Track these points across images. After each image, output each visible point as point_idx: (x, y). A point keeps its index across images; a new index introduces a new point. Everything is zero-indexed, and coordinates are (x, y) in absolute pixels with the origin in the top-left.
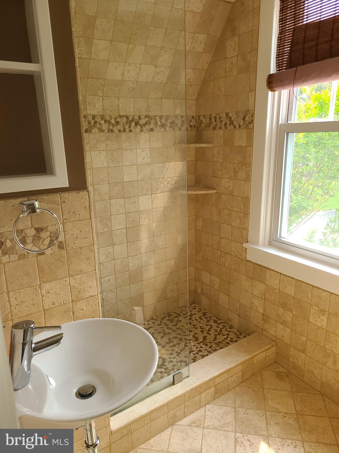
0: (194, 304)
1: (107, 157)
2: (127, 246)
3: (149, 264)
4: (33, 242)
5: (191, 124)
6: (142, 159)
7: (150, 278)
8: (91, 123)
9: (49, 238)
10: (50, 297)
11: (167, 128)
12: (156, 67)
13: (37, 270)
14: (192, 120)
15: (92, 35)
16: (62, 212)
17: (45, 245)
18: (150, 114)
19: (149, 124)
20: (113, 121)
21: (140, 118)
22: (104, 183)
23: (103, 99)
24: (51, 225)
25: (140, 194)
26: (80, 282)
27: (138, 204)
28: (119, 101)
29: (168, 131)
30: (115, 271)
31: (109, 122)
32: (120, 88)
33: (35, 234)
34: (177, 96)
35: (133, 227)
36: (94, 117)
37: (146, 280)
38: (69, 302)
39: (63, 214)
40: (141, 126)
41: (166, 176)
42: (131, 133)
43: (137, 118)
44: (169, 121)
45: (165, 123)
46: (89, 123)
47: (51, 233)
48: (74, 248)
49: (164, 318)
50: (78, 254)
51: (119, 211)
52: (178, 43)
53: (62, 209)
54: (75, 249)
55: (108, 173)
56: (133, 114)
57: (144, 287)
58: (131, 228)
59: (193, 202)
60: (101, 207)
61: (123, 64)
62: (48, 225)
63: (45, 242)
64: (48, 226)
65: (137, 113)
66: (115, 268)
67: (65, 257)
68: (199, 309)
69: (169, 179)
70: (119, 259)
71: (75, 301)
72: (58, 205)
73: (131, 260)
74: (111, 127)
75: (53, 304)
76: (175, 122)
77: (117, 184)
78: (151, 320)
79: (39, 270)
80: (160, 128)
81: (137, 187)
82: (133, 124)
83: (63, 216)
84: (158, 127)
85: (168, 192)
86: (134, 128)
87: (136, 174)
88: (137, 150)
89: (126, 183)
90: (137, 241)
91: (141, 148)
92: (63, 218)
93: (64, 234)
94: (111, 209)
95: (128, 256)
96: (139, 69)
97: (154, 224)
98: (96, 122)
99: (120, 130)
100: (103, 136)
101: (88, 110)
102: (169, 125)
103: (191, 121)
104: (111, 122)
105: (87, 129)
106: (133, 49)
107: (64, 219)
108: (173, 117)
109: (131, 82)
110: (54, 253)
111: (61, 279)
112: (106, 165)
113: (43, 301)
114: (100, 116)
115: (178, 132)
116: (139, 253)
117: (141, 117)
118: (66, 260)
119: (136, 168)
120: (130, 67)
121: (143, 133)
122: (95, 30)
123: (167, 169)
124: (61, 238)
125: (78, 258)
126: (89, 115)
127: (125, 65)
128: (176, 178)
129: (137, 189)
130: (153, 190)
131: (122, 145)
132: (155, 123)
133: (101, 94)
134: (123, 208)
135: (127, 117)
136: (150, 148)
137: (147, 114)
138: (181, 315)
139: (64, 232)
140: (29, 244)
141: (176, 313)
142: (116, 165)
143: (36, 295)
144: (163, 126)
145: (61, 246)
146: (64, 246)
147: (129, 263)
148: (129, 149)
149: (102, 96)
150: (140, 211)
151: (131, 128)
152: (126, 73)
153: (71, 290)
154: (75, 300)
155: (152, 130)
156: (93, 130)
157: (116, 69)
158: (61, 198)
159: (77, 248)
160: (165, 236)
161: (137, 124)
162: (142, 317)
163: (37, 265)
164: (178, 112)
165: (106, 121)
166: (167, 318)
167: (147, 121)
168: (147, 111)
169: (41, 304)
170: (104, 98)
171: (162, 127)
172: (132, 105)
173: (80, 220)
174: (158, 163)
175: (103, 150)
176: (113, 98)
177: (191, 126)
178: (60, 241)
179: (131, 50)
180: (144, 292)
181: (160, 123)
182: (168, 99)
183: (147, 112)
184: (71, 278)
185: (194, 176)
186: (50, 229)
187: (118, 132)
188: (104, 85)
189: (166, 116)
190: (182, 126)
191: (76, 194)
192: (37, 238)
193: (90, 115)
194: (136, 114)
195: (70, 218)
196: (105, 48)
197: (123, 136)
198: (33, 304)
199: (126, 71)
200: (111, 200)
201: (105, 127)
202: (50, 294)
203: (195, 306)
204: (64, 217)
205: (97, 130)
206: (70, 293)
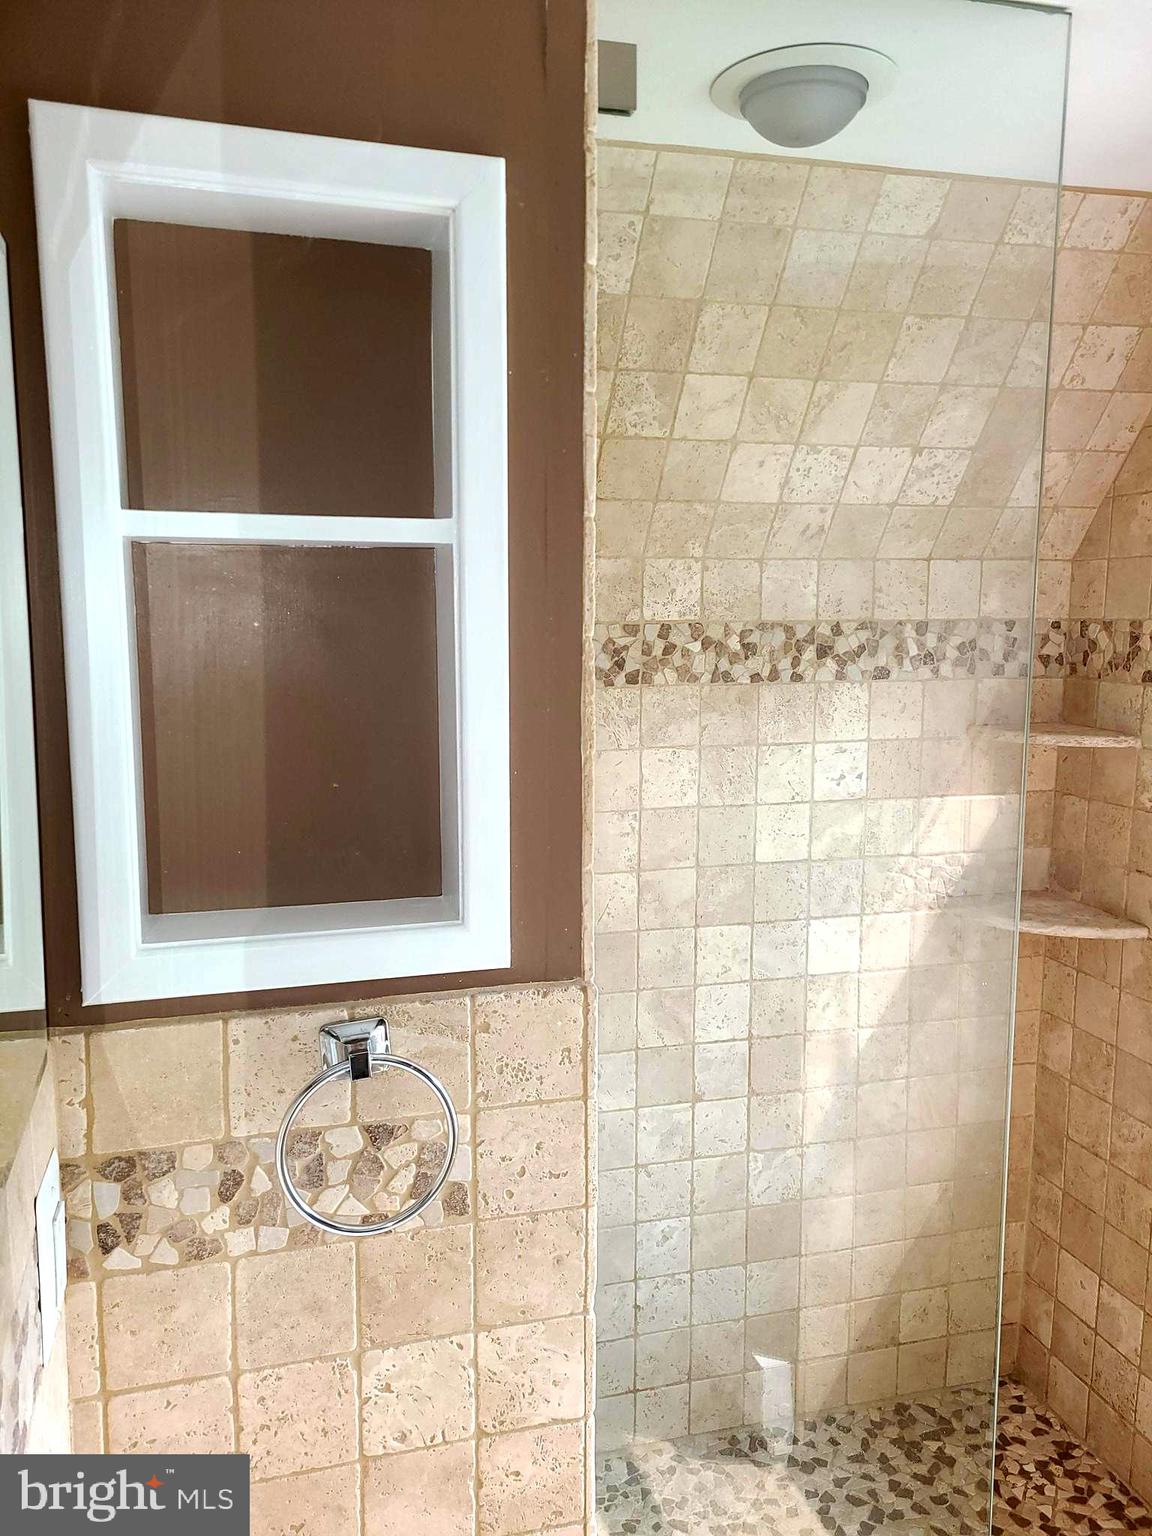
0: (1017, 1382)
1: (700, 773)
2: (748, 1109)
3: (831, 1189)
4: (349, 1181)
5: (1045, 652)
6: (833, 779)
7: (831, 1249)
8: (651, 652)
9: (414, 1165)
10: (391, 1410)
11: (946, 668)
12: (917, 451)
13: (355, 1292)
14: (1053, 634)
15: (684, 360)
16: (475, 1065)
17: (395, 1194)
18: (879, 615)
19: (873, 654)
20: (734, 644)
21: (837, 630)
22: (681, 865)
23: (705, 569)
24: (426, 1118)
25: (816, 911)
26: (518, 1355)
27: (804, 949)
28: (762, 573)
29: (946, 679)
30: (692, 1202)
31: (720, 648)
32: (772, 527)
33: (361, 1147)
34: (994, 550)
35: (778, 1037)
36: (665, 630)
37: (815, 1254)
38: (467, 1436)
39: (476, 1073)
40: (841, 662)
41: (924, 849)
42: (798, 686)
43: (825, 630)
44: (956, 641)
45: (936, 649)
46: (647, 650)
47: (421, 1149)
48: (508, 1215)
49: (880, 1426)
50: (521, 1241)
51: (727, 970)
52: (1012, 364)
53: (475, 1054)
54: (512, 1216)
55: (698, 830)
56: (811, 617)
57: (802, 1280)
58: (768, 1038)
59: (1037, 954)
60: (659, 951)
61: (790, 448)
62: (413, 1114)
63: (396, 1183)
64: (413, 1121)
65: (829, 615)
66: (693, 1192)
67: (468, 1246)
68: (1039, 1417)
69: (939, 861)
70: (713, 1157)
71: (488, 1435)
72: (461, 1038)
73: (760, 1164)
74: (724, 665)
75: (403, 1438)
76: (981, 644)
77: (729, 869)
78: (824, 1426)
79: (363, 1291)
80: (915, 669)
81: (805, 885)
82: (810, 653)
83: (475, 1084)
84: (907, 662)
85: (931, 908)
86: (812, 666)
87: (807, 836)
88: (818, 746)
89: (763, 867)
90: (789, 1094)
91: (836, 742)
92: (474, 1089)
93: (474, 1152)
94: (696, 963)
95: (749, 1149)
96: (847, 464)
97: (862, 1031)
98: (669, 649)
99: (758, 674)
100: (693, 695)
101: (648, 605)
102: (952, 654)
103: (1046, 639)
104: (727, 647)
105: (638, 671)
106: (830, 397)
107: (479, 1095)
108: (973, 624)
109: (814, 506)
110: (425, 1227)
111: (442, 1337)
112: (692, 798)
113: (363, 1421)
114: (687, 625)
115: (993, 682)
116: (793, 1143)
117: (844, 627)
118: (470, 1263)
119: (808, 813)
120: (816, 456)
121: (844, 686)
122: (697, 346)
123: (933, 822)
124: (461, 1172)
125: (520, 1256)
126: (647, 623)
127: (795, 451)
128: (966, 859)
129: (804, 892)
130: (870, 897)
131: (759, 730)
132: (897, 648)
133: (698, 552)
134: (746, 960)
135: (789, 630)
136: (868, 740)
137: (865, 615)
138: (954, 1430)
139: (476, 1145)
140: (334, 1186)
141: (932, 1411)
142: (728, 801)
143: (339, 1394)
144: (928, 658)
145: (456, 1204)
146: (469, 1201)
147: (752, 1175)
148: (784, 744)
149: (703, 559)
150: (810, 978)
151: (800, 670)
152: (796, 478)
153: (477, 1386)
154: (490, 1430)
155: (882, 674)
156: (659, 674)
157: (761, 466)
158: (474, 1014)
159: (518, 1215)
160: (908, 1082)
161: (823, 652)
162: (788, 1405)
163: (358, 1272)
164: (993, 606)
165: (706, 644)
166: (893, 1432)
167: (863, 640)
168: (870, 605)
169: (354, 1433)
170: (710, 563)
171: (925, 663)
172: (813, 587)
173: (541, 1102)
174: (896, 798)
175: (688, 747)
176: (740, 562)
177: (1045, 660)
178: (455, 1183)
179: (824, 401)
180: (802, 1299)
181: (915, 647)
182: (958, 558)
183: (866, 609)
184: (482, 1335)
185: (1046, 852)
186: (424, 1131)
187: (749, 681)
188: (714, 519)
189: (942, 621)
190: (1006, 659)
191: (536, 996)
192: (367, 1166)
193: (651, 622)
194: (824, 616)
195: (503, 1092)
196: (727, 401)
197: (768, 694)
198: (323, 1430)
199: (798, 470)
200: (699, 926)
201: (702, 663)
202: (395, 1394)
203: (1020, 1398)
204: (479, 1089)
205: (671, 675)
206: (473, 1400)
